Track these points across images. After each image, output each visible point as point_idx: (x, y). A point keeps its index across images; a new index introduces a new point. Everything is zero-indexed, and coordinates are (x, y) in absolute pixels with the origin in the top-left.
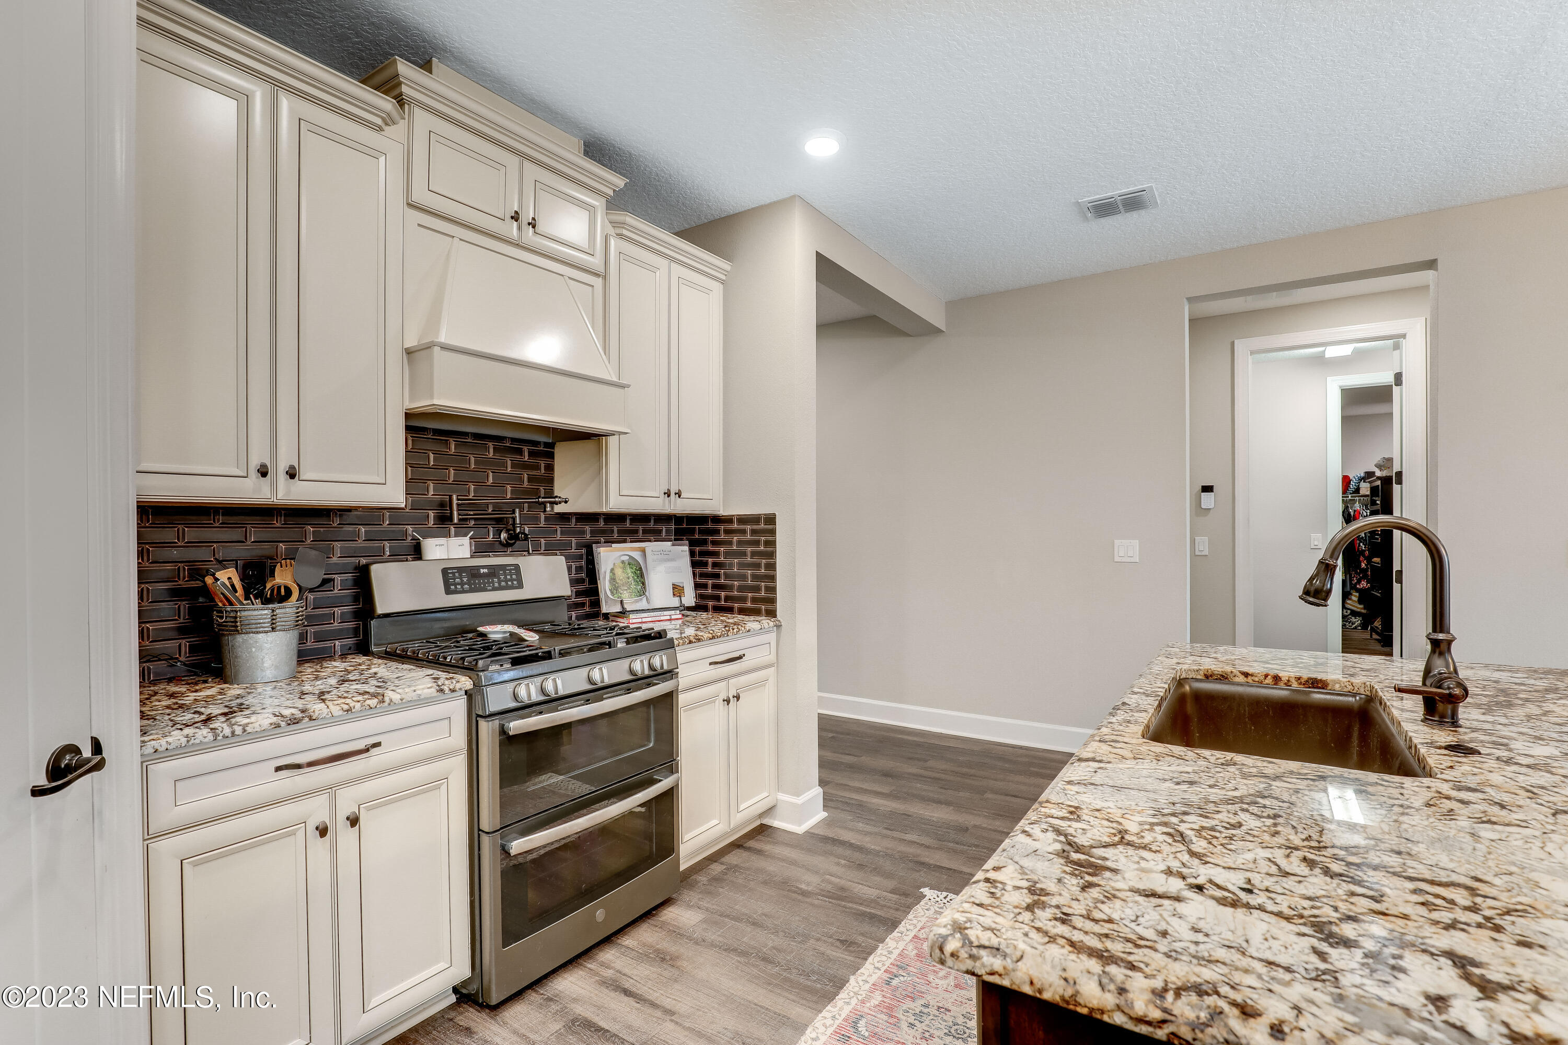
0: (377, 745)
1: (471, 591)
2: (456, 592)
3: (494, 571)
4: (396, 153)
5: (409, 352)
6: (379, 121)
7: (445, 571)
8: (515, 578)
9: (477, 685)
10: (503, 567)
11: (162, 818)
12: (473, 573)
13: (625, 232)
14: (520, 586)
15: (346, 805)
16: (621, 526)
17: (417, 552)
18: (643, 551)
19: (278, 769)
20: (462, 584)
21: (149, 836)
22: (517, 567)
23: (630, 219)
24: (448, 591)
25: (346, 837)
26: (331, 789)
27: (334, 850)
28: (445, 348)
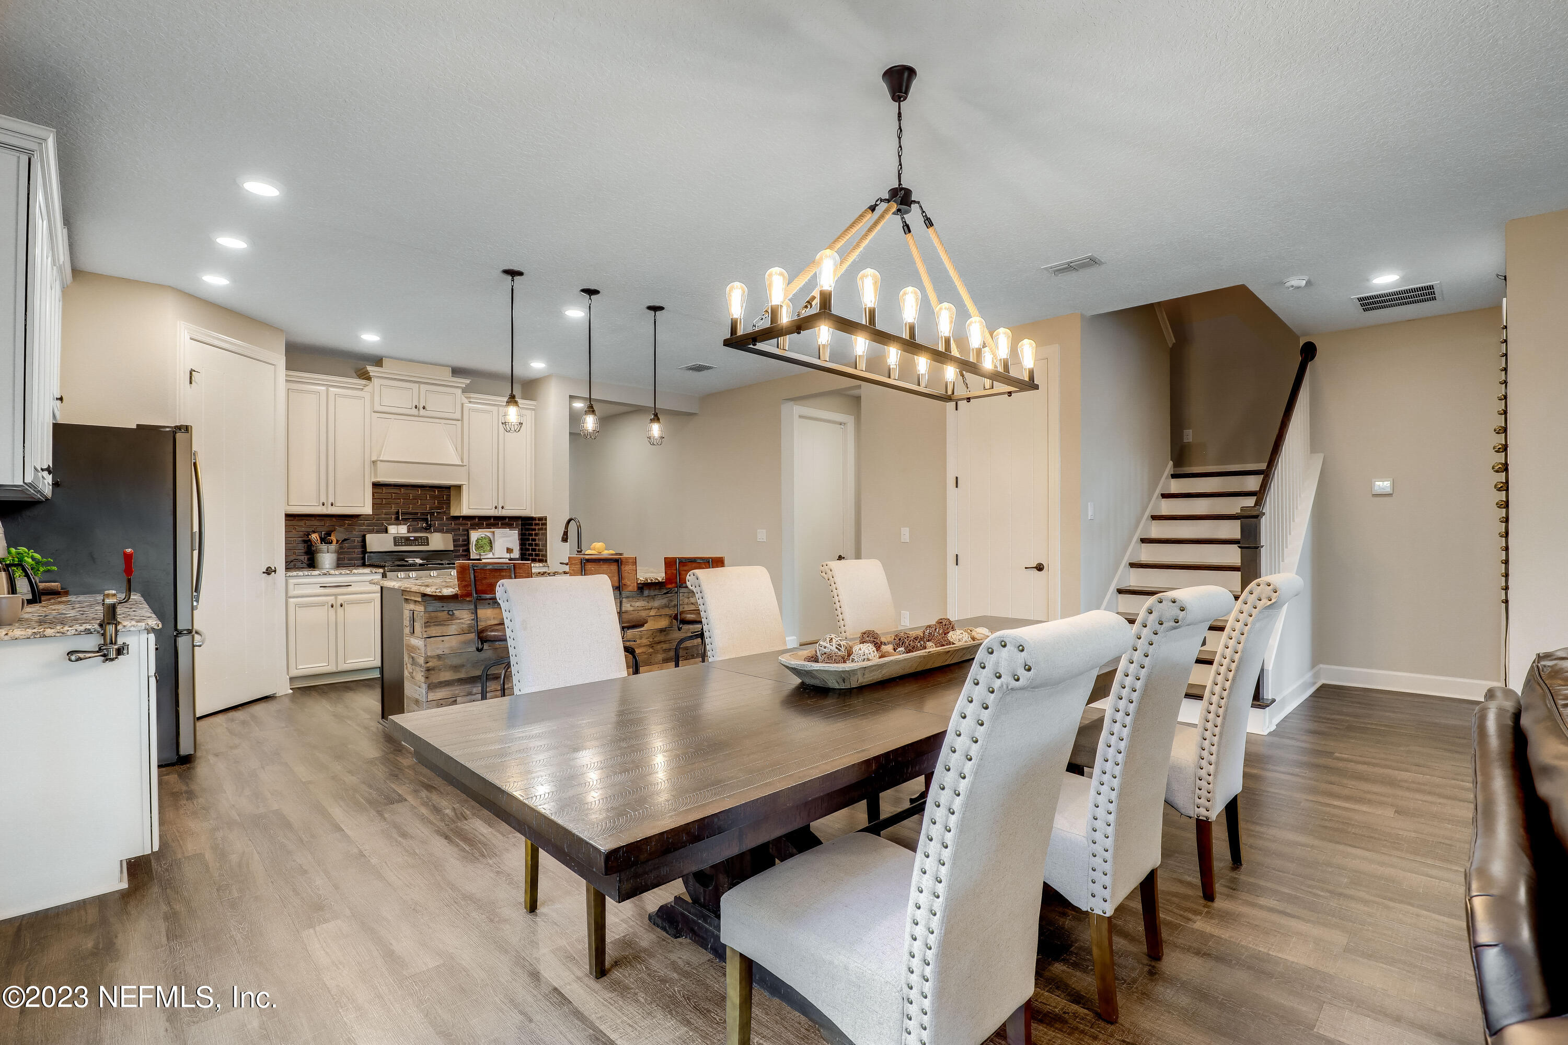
0: (351, 585)
1: (405, 545)
2: (399, 545)
3: (416, 539)
4: (368, 397)
5: (373, 462)
6: (362, 387)
7: (395, 538)
8: (426, 542)
9: (384, 571)
10: (421, 537)
11: (291, 593)
12: (407, 539)
13: (472, 400)
14: (428, 544)
15: (341, 599)
16: (472, 522)
17: (386, 531)
18: (494, 532)
19: (321, 587)
20: (402, 543)
21: (287, 597)
22: (427, 538)
23: (472, 395)
24: (395, 545)
25: (340, 610)
26: (336, 595)
27: (336, 612)
28: (381, 461)
